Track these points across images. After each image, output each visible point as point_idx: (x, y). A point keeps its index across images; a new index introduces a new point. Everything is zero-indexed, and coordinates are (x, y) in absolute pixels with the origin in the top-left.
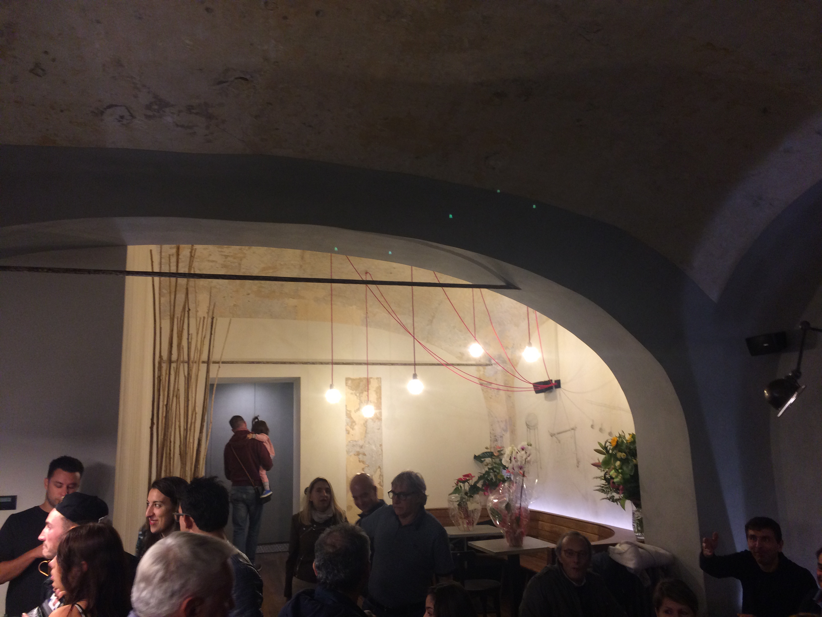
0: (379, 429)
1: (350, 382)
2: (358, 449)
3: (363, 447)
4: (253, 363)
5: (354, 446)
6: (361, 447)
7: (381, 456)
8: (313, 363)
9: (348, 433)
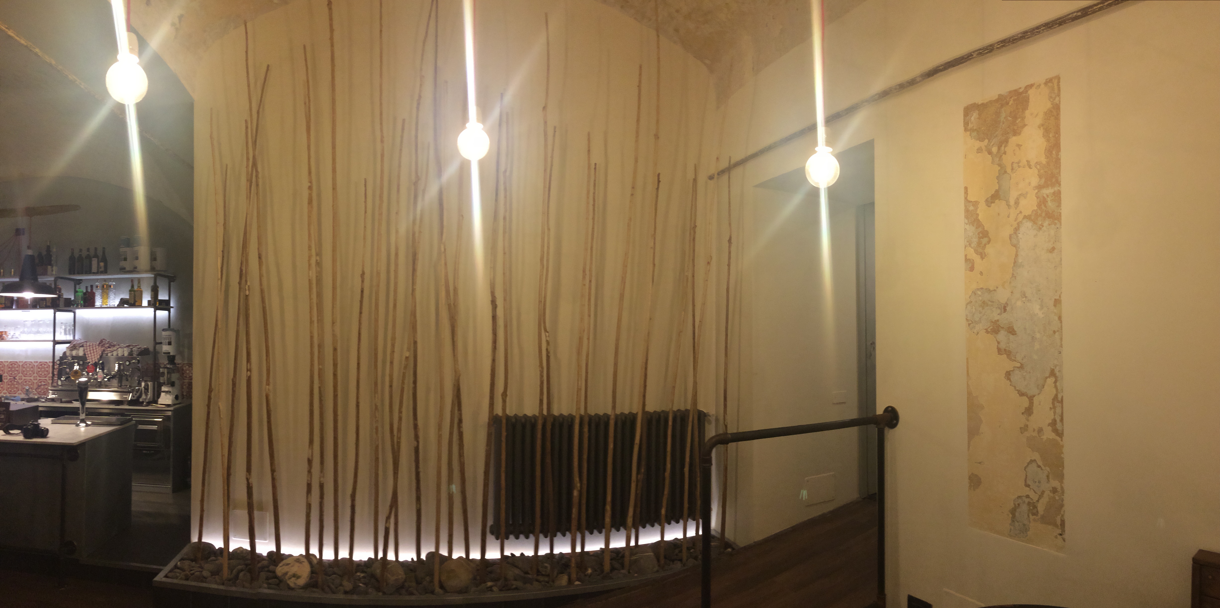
0: (1052, 250)
1: (975, 116)
2: (995, 314)
3: (1007, 308)
5: (984, 304)
6: (1004, 309)
7: (1057, 335)
9: (972, 269)
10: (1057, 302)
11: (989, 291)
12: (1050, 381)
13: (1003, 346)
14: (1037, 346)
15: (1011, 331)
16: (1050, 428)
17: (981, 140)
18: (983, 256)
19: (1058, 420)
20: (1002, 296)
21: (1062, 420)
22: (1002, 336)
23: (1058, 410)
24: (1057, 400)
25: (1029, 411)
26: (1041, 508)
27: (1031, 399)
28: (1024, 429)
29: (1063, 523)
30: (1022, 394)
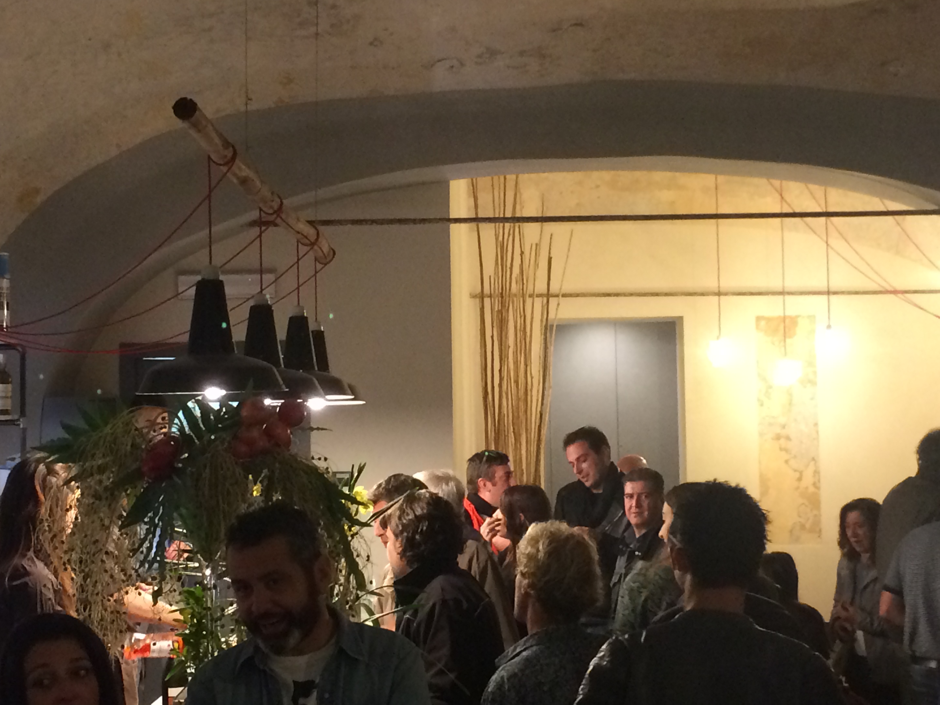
0: (812, 399)
1: (763, 323)
2: (778, 430)
3: (786, 427)
4: (609, 295)
5: (770, 424)
6: (784, 427)
7: (816, 441)
8: (703, 294)
9: (762, 405)
11: (773, 417)
12: (812, 463)
13: (783, 446)
14: (804, 446)
15: (788, 438)
16: (812, 486)
17: (769, 337)
18: (769, 398)
19: (817, 481)
20: (782, 420)
22: (782, 441)
23: (817, 477)
24: (816, 472)
25: (800, 479)
26: (808, 526)
27: (801, 473)
28: (797, 488)
29: (820, 531)
30: (795, 471)
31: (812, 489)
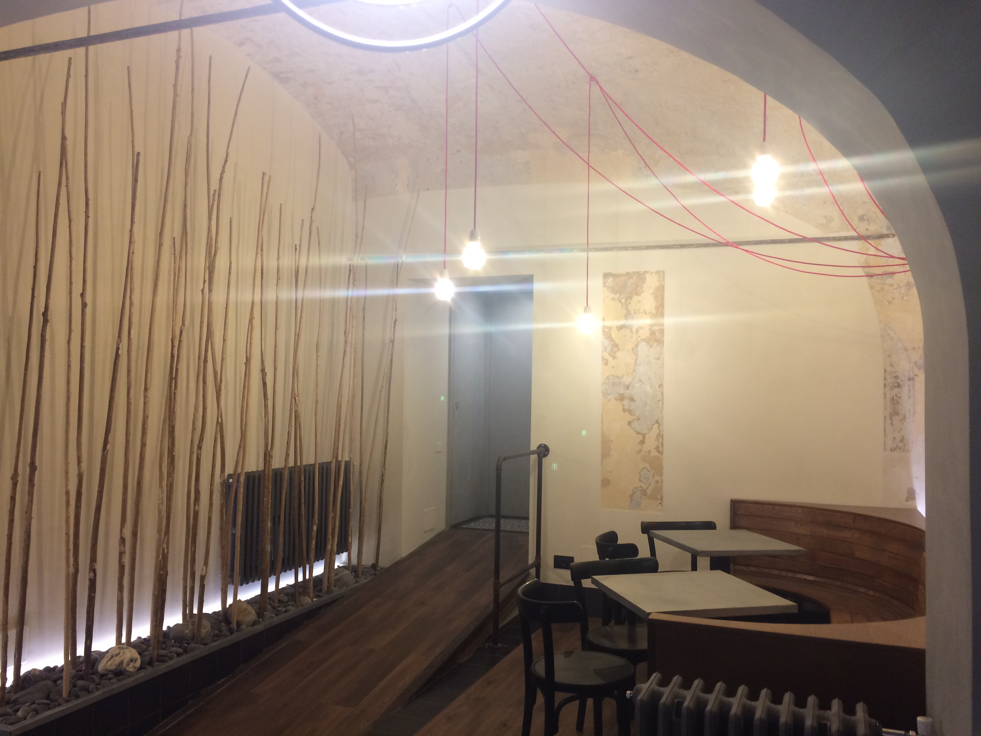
0: (658, 359)
1: (610, 280)
2: (622, 391)
3: (630, 387)
6: (628, 387)
7: (660, 403)
9: (606, 364)
10: (661, 386)
11: (618, 377)
12: (656, 426)
13: (626, 407)
14: (648, 408)
15: (632, 399)
16: (655, 450)
17: (615, 294)
18: (614, 357)
19: (660, 445)
20: (627, 380)
21: (662, 446)
22: (626, 402)
23: (660, 441)
24: (660, 436)
25: (642, 442)
26: (649, 492)
27: (644, 436)
28: (639, 452)
29: (662, 498)
30: (638, 433)
31: (654, 453)
